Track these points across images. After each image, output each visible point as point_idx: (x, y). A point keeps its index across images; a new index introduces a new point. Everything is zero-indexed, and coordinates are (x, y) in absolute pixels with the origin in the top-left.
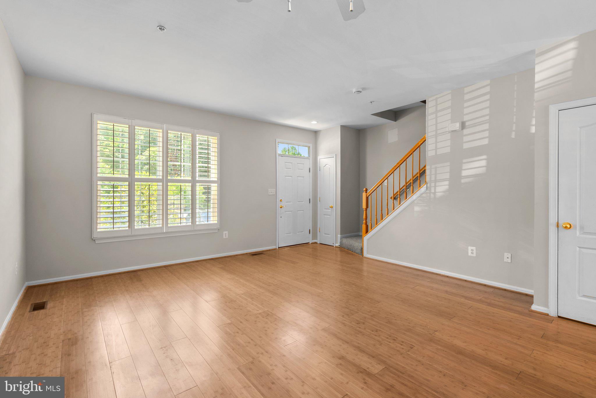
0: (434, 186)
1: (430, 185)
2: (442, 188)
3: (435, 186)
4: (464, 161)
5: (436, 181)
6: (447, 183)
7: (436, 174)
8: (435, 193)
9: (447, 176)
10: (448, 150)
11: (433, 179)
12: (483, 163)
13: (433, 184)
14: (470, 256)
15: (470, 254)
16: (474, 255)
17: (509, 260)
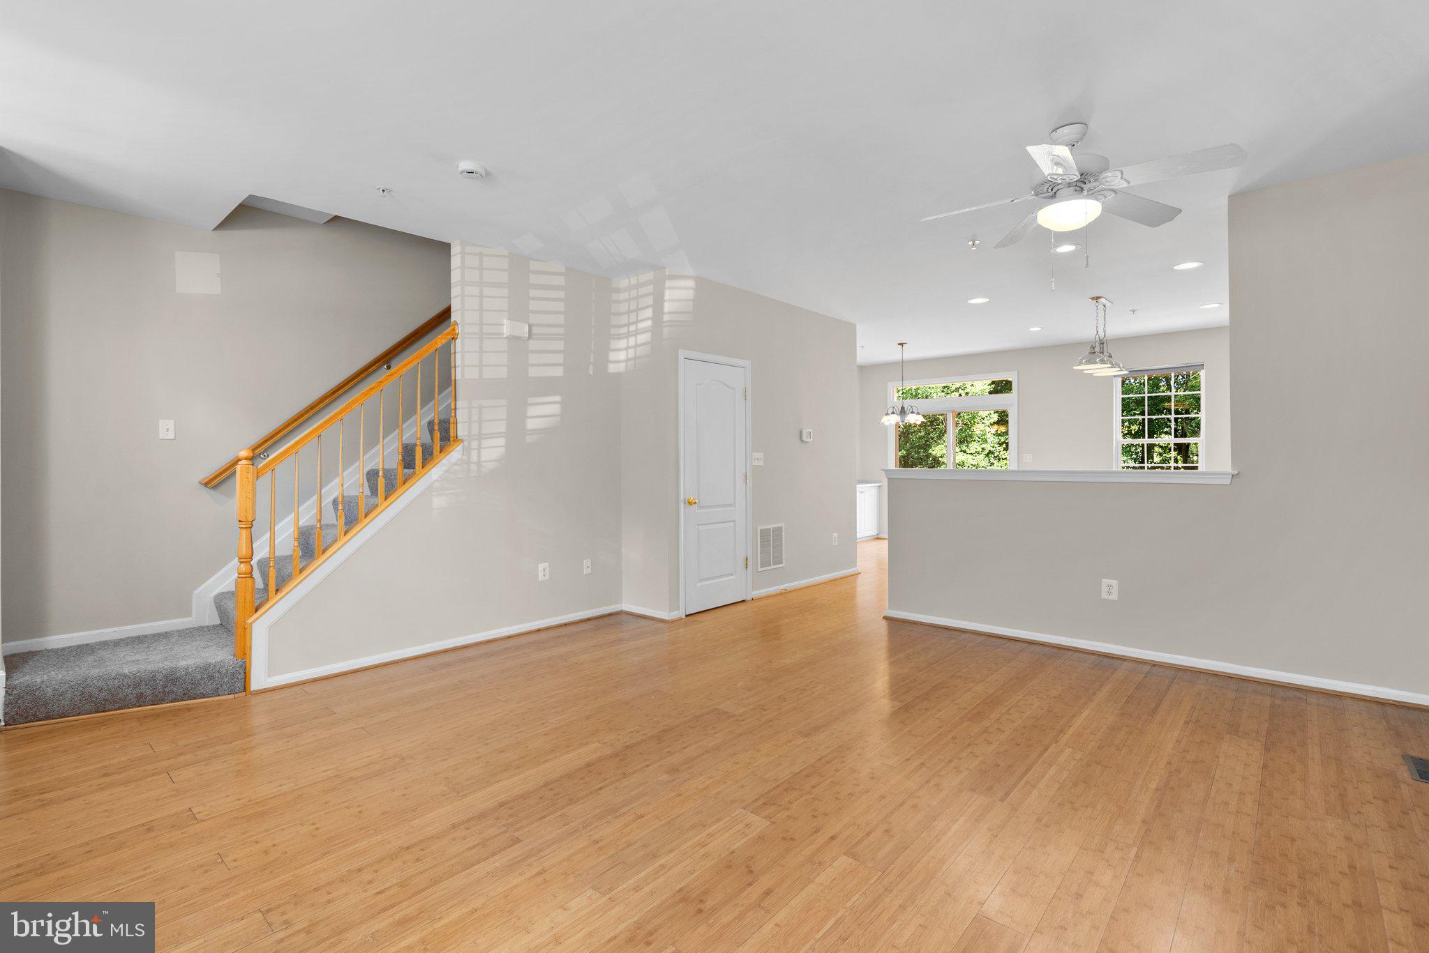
0: (476, 447)
1: (469, 444)
2: (492, 451)
3: (479, 448)
4: (530, 400)
5: (480, 437)
6: (502, 441)
7: (480, 421)
8: (479, 463)
9: (502, 427)
10: (503, 373)
11: (475, 431)
12: (555, 409)
13: (475, 444)
14: (541, 581)
15: (541, 578)
16: (547, 577)
17: (589, 571)
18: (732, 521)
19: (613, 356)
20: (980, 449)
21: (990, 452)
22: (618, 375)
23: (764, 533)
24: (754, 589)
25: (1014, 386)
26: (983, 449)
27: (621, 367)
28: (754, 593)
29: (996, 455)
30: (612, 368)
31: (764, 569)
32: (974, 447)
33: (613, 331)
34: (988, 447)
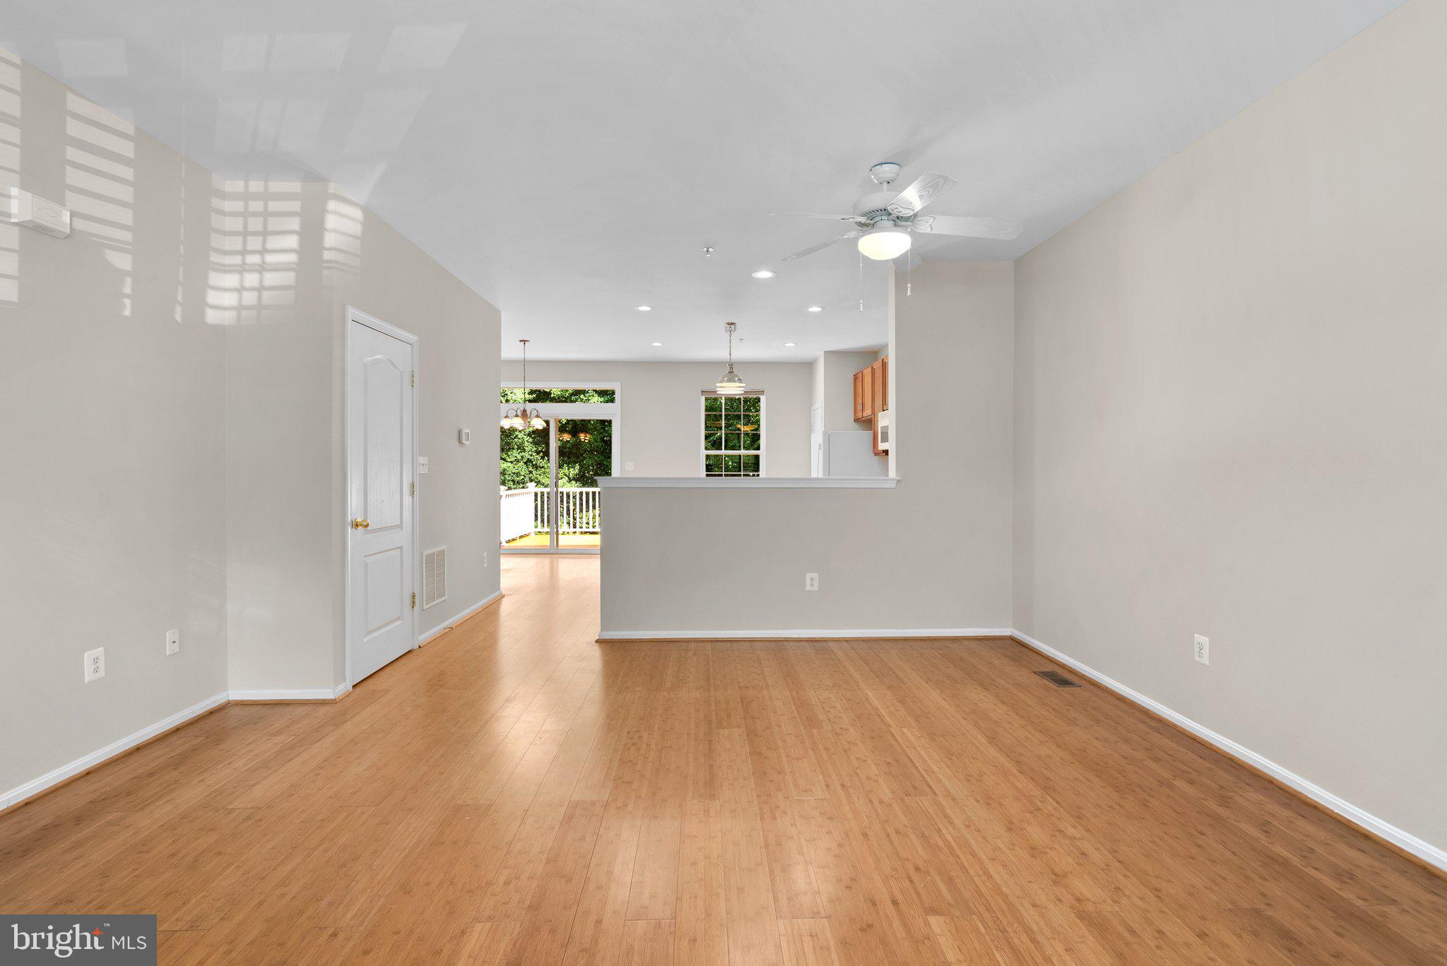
10: (10, 292)
14: (89, 682)
15: (88, 676)
16: (102, 673)
17: (176, 648)
18: (398, 548)
19: (212, 297)
20: (519, 457)
21: (529, 461)
22: (219, 330)
23: (430, 558)
24: (421, 633)
25: (617, 396)
26: (522, 457)
27: (228, 318)
28: (421, 638)
29: (534, 463)
30: (212, 317)
31: (431, 604)
32: (515, 454)
33: (214, 258)
34: (527, 455)
